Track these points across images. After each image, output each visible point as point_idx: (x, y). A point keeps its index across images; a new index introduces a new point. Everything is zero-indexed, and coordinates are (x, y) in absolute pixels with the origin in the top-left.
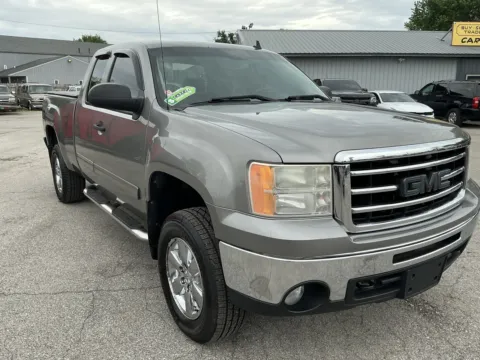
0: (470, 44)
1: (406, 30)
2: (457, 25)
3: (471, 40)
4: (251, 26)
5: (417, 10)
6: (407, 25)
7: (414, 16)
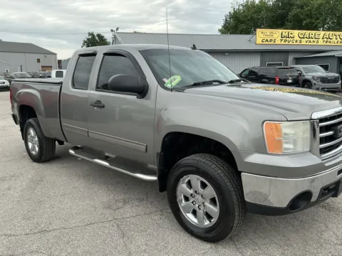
0: (267, 43)
1: (219, 34)
2: (258, 31)
3: (267, 41)
4: (117, 29)
5: (226, 20)
6: (220, 31)
7: (225, 25)
